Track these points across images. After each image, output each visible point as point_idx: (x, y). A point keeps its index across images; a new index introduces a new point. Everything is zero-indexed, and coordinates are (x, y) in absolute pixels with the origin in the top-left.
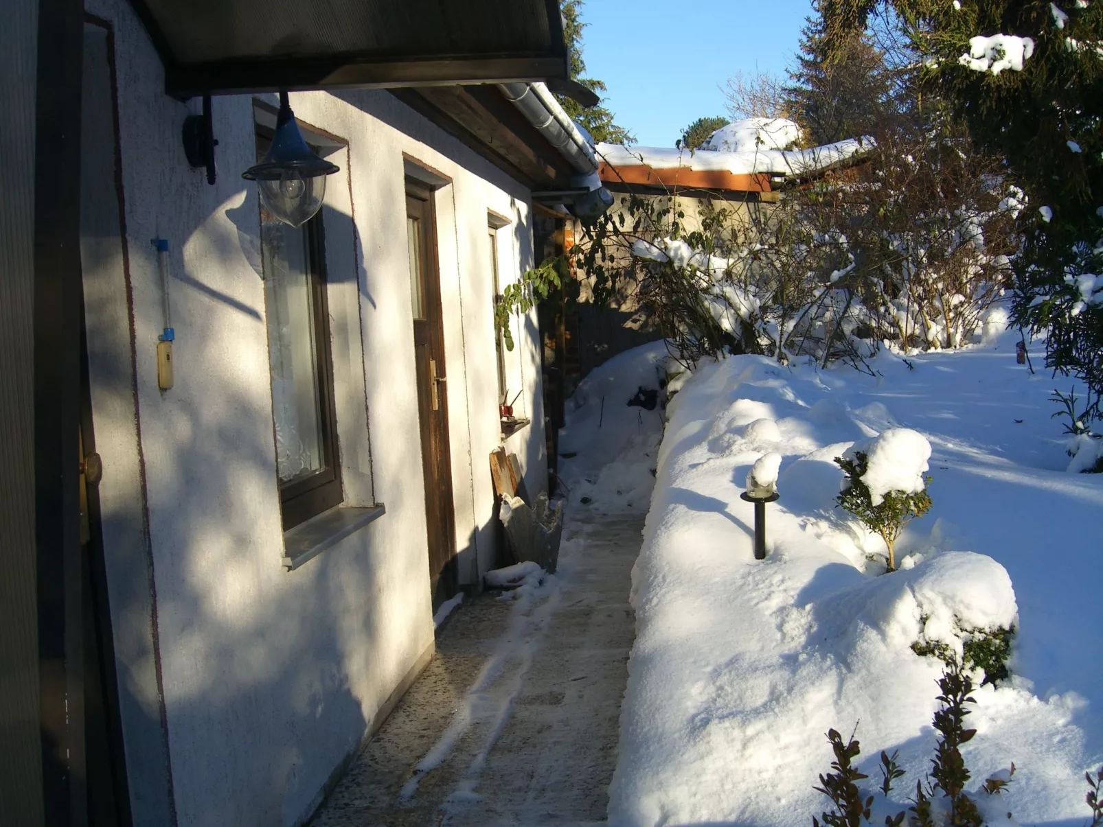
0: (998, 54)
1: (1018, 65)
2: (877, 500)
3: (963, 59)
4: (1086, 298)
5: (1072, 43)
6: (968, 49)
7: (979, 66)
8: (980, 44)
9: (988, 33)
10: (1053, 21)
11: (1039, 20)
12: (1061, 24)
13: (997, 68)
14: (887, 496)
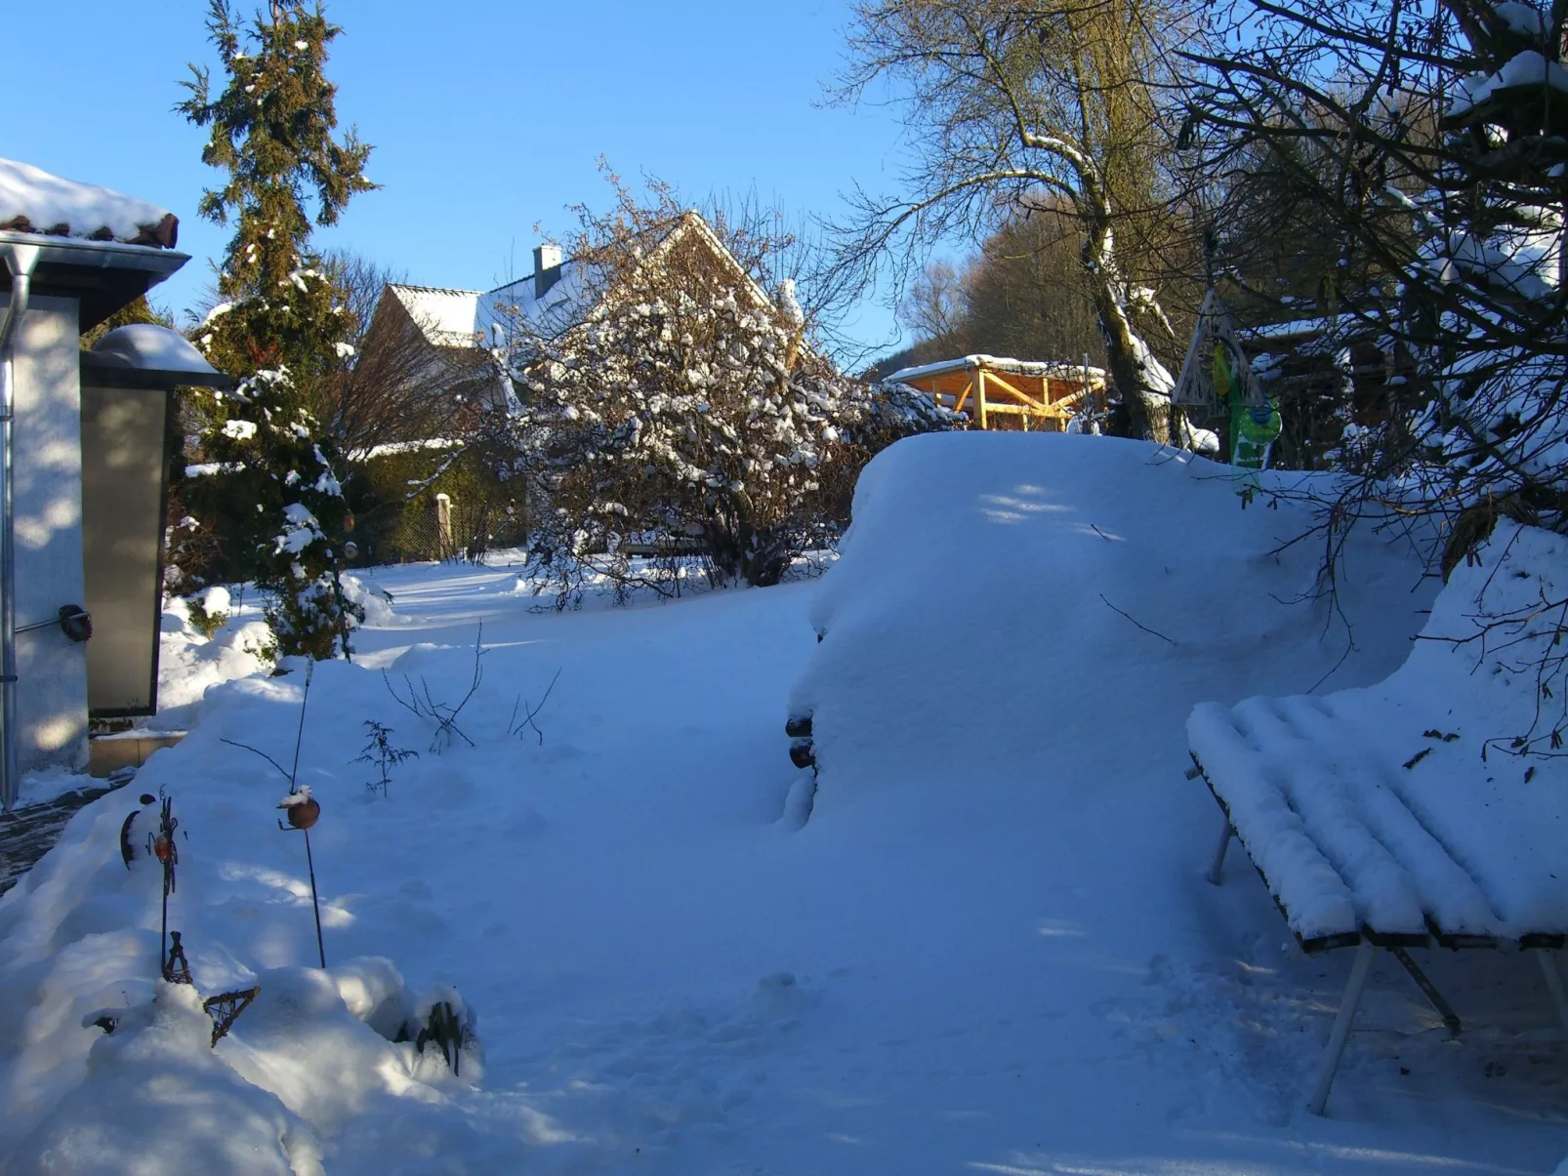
0: (240, 430)
1: (250, 437)
2: (210, 616)
3: (224, 431)
4: (282, 545)
5: (275, 428)
6: (226, 426)
7: (231, 435)
8: (232, 424)
9: (235, 419)
10: (265, 416)
11: (259, 417)
12: (269, 419)
13: (240, 437)
14: (214, 614)
